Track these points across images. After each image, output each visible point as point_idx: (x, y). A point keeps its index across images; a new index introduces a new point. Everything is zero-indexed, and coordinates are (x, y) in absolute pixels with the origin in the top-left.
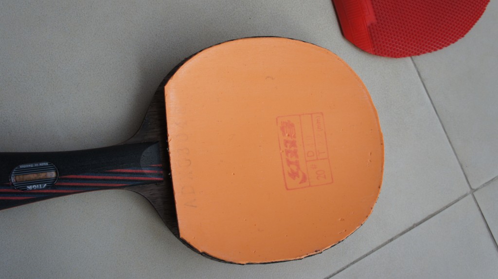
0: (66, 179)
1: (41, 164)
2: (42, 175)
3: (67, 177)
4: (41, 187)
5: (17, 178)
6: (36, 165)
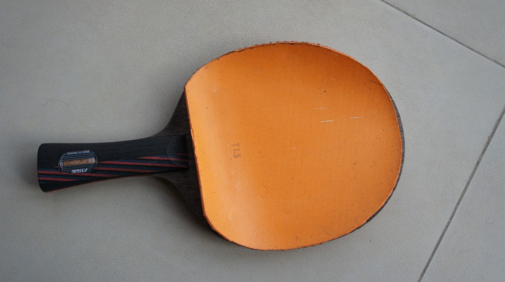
0: (102, 164)
1: (84, 152)
2: (84, 162)
3: (104, 162)
4: (83, 171)
5: (65, 164)
6: (80, 152)
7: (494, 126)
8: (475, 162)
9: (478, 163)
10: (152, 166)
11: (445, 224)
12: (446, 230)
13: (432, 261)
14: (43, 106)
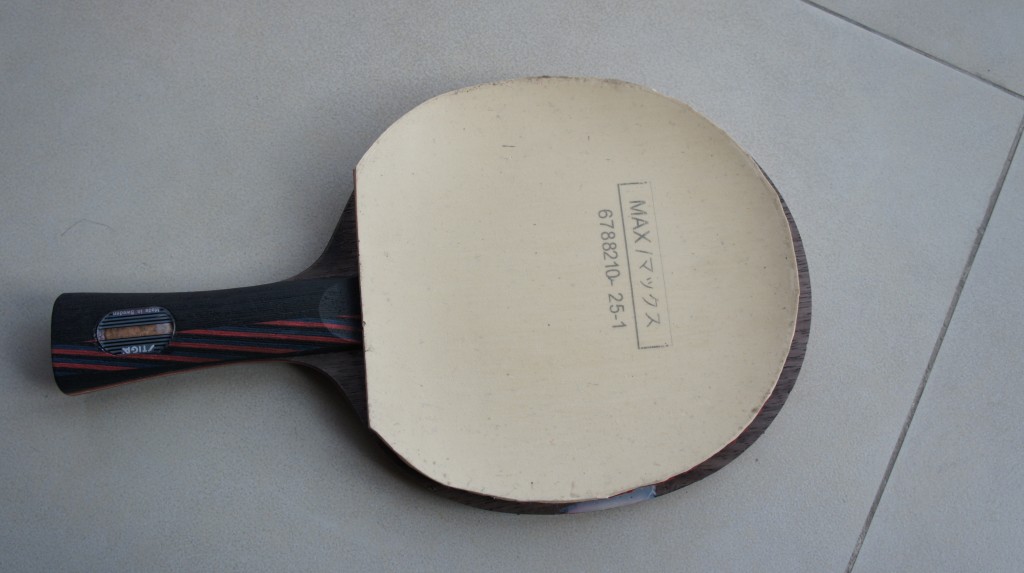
0: (186, 335)
1: (147, 311)
2: (148, 331)
3: (189, 332)
4: (145, 351)
5: (109, 335)
6: (140, 311)
7: (987, 206)
8: (956, 282)
9: (962, 284)
10: (288, 341)
11: (907, 412)
12: (908, 424)
13: (885, 491)
14: (62, 235)
